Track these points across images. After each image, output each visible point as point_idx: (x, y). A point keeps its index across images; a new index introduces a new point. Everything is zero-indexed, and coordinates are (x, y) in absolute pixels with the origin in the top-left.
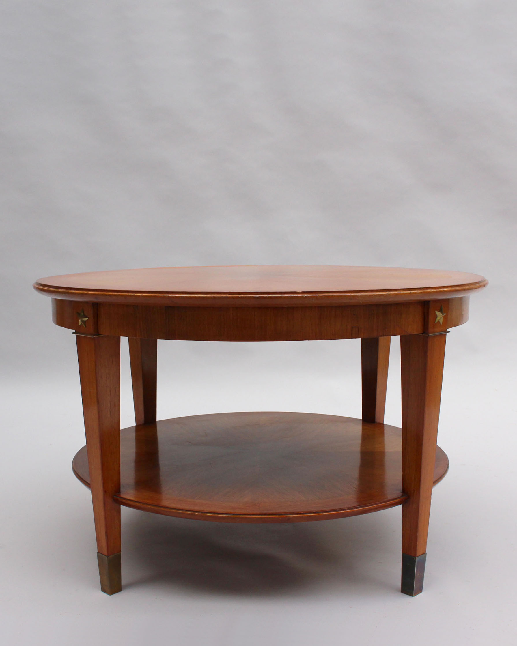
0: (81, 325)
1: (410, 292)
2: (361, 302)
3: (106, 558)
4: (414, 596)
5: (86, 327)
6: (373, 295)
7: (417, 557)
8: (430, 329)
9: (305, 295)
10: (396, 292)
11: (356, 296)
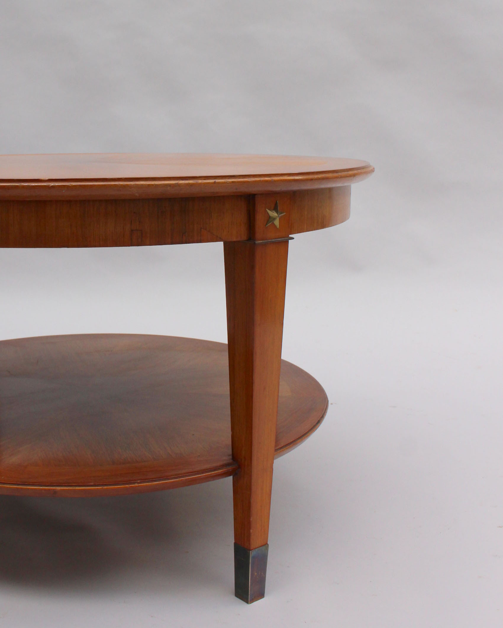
1: (215, 182)
2: (137, 194)
4: (250, 603)
6: (153, 185)
7: (251, 550)
8: (258, 235)
9: (52, 184)
10: (191, 182)
11: (127, 185)
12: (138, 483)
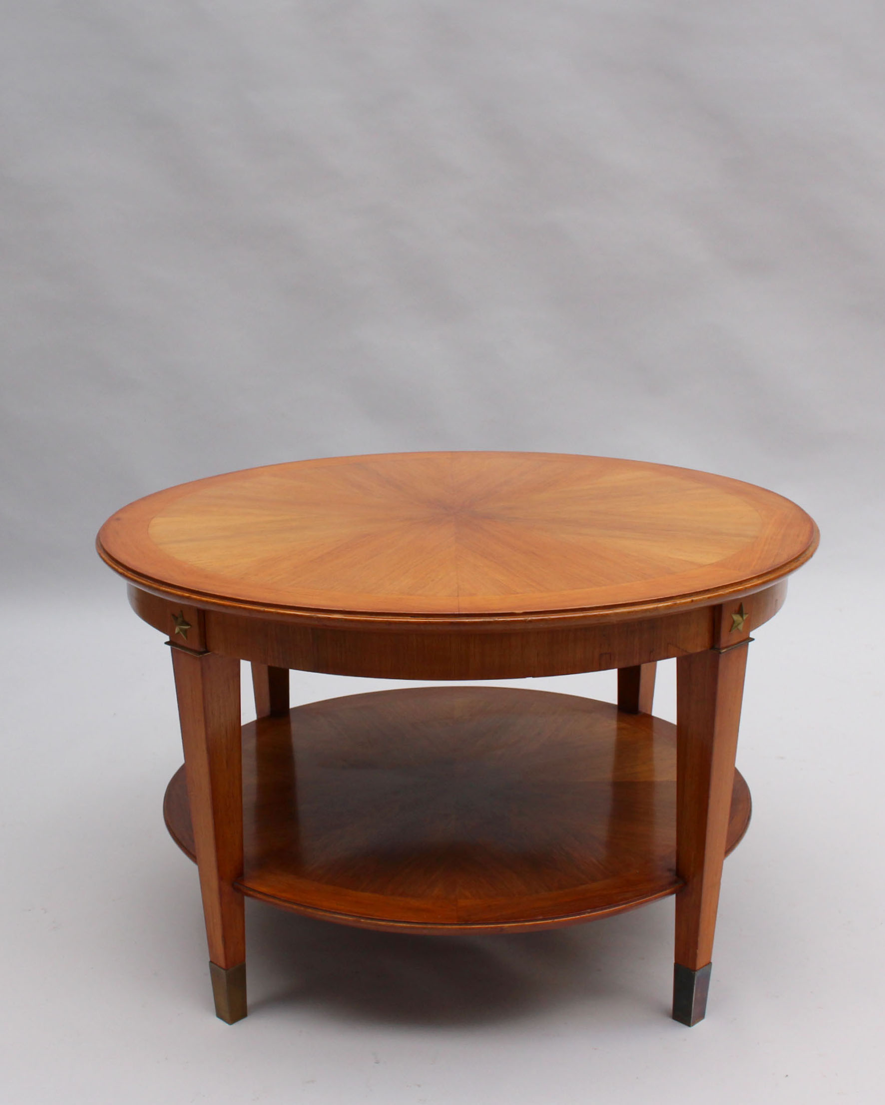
0: (178, 633)
3: (223, 972)
4: (692, 1026)
5: (187, 637)
7: (696, 971)
8: (723, 643)
9: (530, 618)
10: (669, 603)
12: (589, 913)
